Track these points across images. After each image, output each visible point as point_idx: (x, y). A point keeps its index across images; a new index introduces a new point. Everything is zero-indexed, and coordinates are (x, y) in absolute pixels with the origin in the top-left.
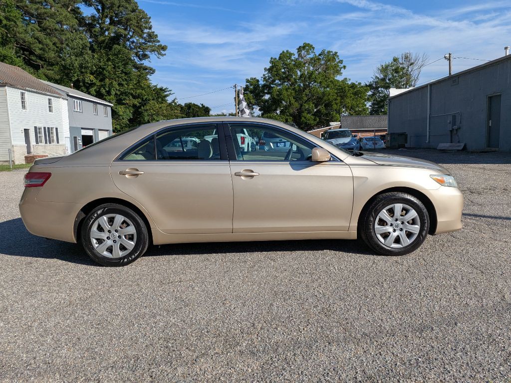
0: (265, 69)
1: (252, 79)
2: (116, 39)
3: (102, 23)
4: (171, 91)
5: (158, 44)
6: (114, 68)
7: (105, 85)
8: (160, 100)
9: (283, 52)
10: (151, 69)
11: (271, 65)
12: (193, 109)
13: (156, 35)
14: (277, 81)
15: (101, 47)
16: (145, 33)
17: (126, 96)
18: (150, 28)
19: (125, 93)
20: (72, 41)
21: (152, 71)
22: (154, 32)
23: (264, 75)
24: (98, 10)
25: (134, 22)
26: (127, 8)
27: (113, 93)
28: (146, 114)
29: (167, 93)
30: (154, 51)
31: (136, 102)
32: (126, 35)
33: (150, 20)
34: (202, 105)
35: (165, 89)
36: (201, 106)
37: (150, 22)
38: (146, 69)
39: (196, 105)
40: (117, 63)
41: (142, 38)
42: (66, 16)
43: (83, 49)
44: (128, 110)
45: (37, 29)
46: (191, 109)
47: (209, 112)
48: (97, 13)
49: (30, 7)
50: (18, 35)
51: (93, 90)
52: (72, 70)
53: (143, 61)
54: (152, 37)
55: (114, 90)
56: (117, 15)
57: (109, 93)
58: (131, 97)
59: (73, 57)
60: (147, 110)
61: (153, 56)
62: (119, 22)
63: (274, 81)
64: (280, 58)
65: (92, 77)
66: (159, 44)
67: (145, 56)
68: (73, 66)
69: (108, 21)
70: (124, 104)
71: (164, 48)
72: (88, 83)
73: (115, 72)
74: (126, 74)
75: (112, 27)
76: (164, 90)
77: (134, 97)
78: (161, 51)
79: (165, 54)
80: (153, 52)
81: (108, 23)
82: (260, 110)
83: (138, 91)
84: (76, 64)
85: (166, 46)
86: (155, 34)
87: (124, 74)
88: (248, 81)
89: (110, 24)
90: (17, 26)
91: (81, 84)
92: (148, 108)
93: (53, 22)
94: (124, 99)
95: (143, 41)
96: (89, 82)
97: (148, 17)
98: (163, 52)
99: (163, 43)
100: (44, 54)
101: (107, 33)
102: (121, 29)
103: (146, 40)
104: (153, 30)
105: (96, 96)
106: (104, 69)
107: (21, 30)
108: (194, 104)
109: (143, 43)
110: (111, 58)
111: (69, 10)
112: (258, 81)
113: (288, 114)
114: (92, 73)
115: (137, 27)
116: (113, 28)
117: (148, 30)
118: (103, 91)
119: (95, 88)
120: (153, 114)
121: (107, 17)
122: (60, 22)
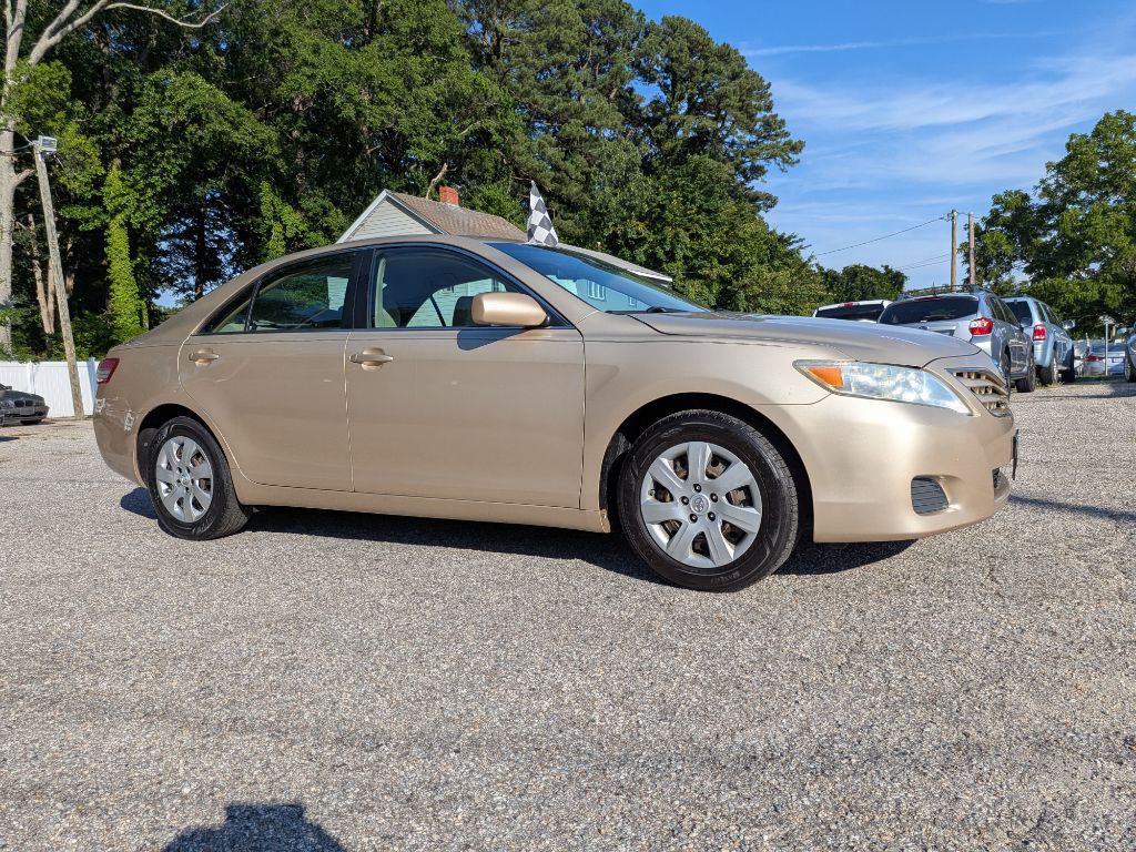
0: (1049, 166)
1: (1008, 194)
2: (699, 141)
3: (671, 113)
4: (801, 240)
5: (783, 140)
6: (684, 203)
7: (664, 240)
8: (776, 263)
9: (1107, 116)
10: (769, 197)
11: (1066, 154)
12: (862, 280)
13: (783, 122)
14: (1083, 195)
15: (667, 162)
16: (759, 120)
17: (705, 259)
18: (769, 108)
19: (703, 253)
20: (609, 157)
21: (771, 201)
22: (776, 115)
23: (1043, 182)
24: (665, 88)
25: (734, 100)
26: (720, 73)
27: (679, 254)
28: (742, 295)
29: (795, 246)
30: (773, 156)
31: (725, 271)
32: (716, 131)
33: (769, 91)
34: (886, 267)
35: (790, 238)
36: (882, 271)
37: (770, 95)
38: (757, 199)
39: (871, 270)
40: (691, 192)
41: (751, 132)
42: (602, 108)
43: (628, 170)
44: (706, 290)
45: (550, 143)
46: (858, 279)
47: (901, 283)
48: (663, 94)
49: (540, 102)
50: (517, 158)
51: (640, 253)
52: (605, 215)
53: (753, 183)
54: (772, 127)
55: (682, 249)
56: (702, 92)
57: (671, 256)
58: (715, 262)
59: (607, 189)
60: (744, 286)
61: (772, 167)
62: (705, 106)
63: (1074, 193)
64: (1097, 133)
65: (641, 227)
66: (787, 139)
67: (757, 171)
68: (607, 208)
69: (684, 106)
70: (700, 277)
71: (796, 148)
72: (632, 239)
73: (686, 210)
74: (708, 212)
75: (691, 118)
76: (786, 241)
77: (723, 261)
78: (790, 155)
79: (798, 161)
80: (772, 160)
81: (683, 111)
82: (1028, 270)
83: (730, 248)
84: (614, 203)
85: (800, 142)
86: (779, 118)
87: (704, 214)
88: (997, 200)
89: (688, 113)
90: (515, 141)
91: (620, 241)
92: (746, 281)
93: (577, 124)
94: (700, 267)
95: (754, 138)
96: (635, 236)
97: (766, 83)
98: (794, 157)
99: (794, 139)
100: (560, 190)
101: (680, 133)
102: (707, 121)
103: (759, 136)
104: (774, 111)
105: (646, 265)
106: (663, 207)
107: (522, 149)
108: (866, 267)
109: (754, 143)
110: (680, 183)
111: (612, 96)
112: (1026, 198)
113: (1109, 277)
114: (641, 219)
115: (740, 109)
116: (693, 121)
117: (764, 113)
118: (660, 254)
119: (645, 247)
120: (758, 295)
121: (681, 98)
122: (591, 124)
